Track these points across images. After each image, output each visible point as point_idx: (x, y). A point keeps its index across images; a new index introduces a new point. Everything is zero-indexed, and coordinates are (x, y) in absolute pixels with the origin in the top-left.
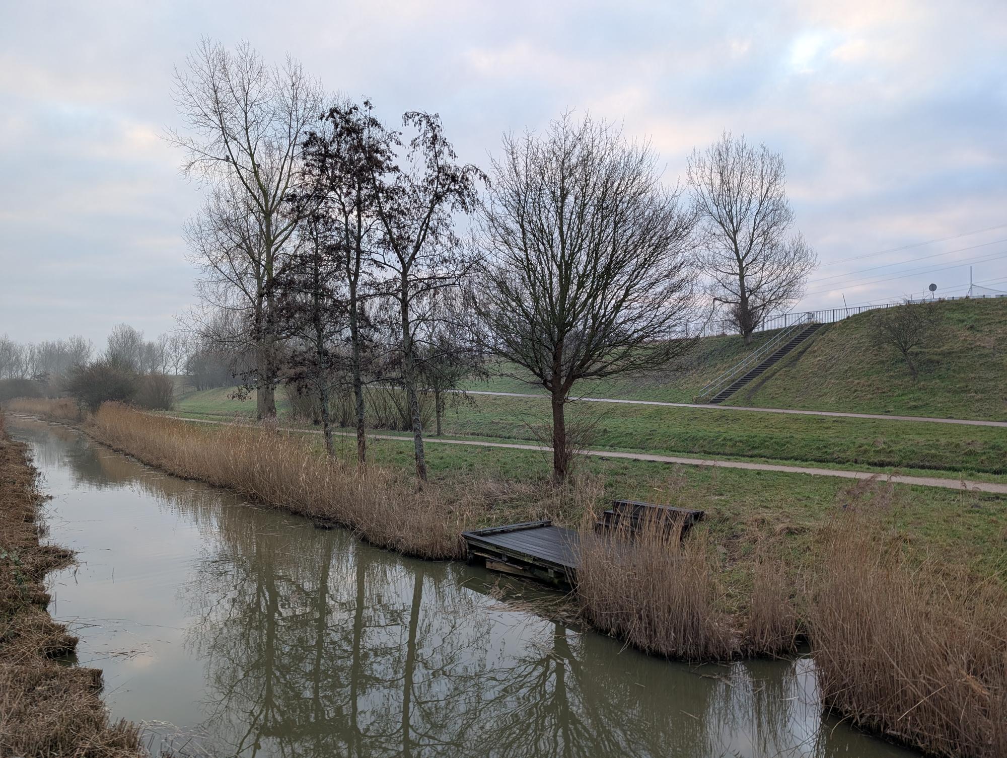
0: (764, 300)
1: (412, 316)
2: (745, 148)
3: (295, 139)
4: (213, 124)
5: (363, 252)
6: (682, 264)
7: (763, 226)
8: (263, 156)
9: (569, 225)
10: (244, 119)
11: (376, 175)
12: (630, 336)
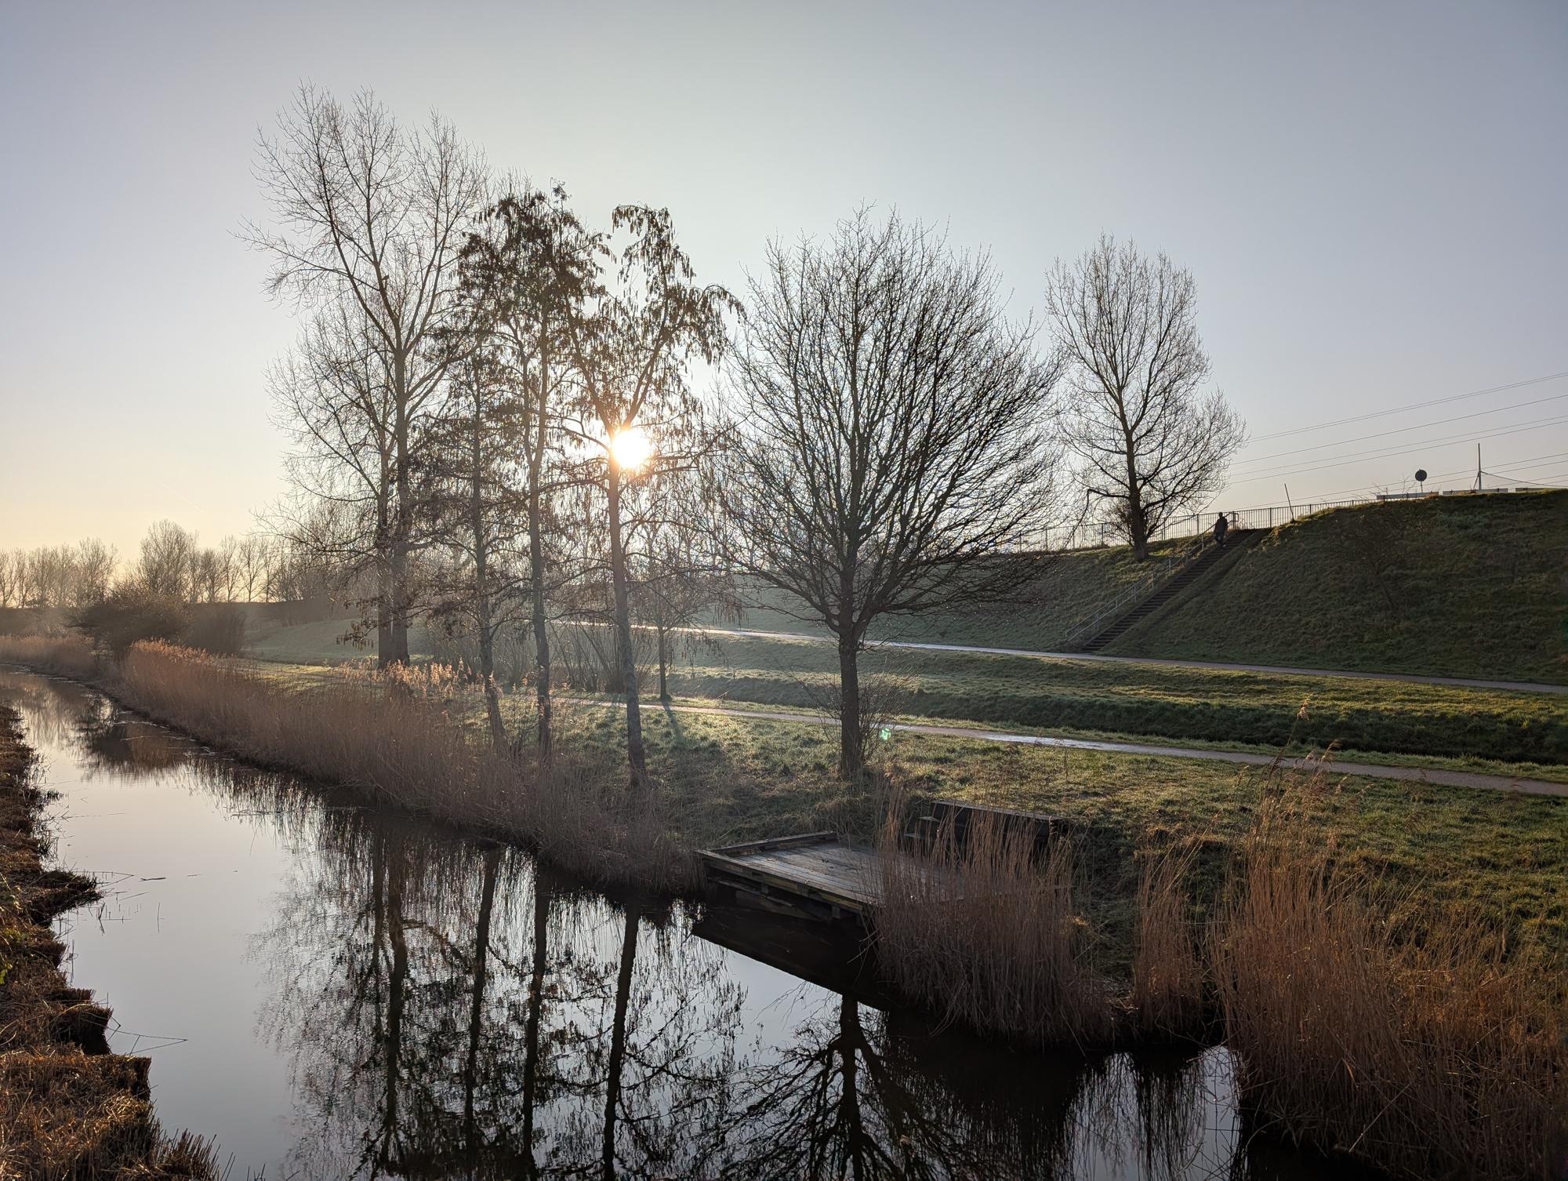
0: (1164, 492)
1: (625, 516)
2: (1135, 259)
3: (445, 238)
4: (316, 216)
5: (551, 417)
6: (1036, 441)
7: (1163, 380)
8: (393, 264)
9: (866, 379)
10: (365, 208)
11: (572, 300)
12: (957, 549)
